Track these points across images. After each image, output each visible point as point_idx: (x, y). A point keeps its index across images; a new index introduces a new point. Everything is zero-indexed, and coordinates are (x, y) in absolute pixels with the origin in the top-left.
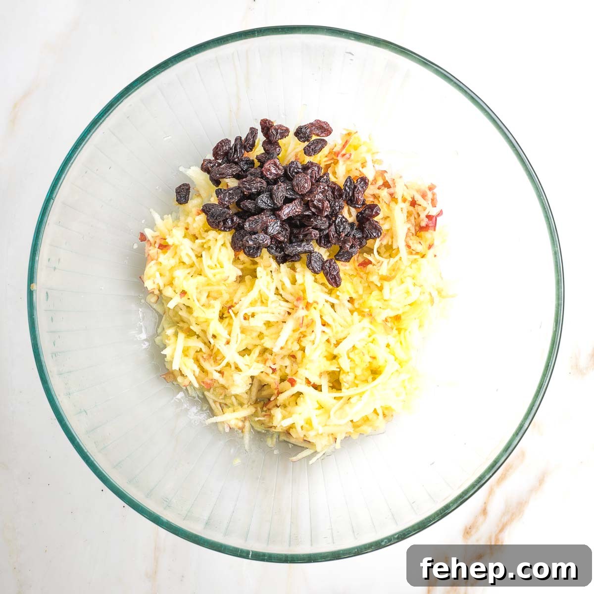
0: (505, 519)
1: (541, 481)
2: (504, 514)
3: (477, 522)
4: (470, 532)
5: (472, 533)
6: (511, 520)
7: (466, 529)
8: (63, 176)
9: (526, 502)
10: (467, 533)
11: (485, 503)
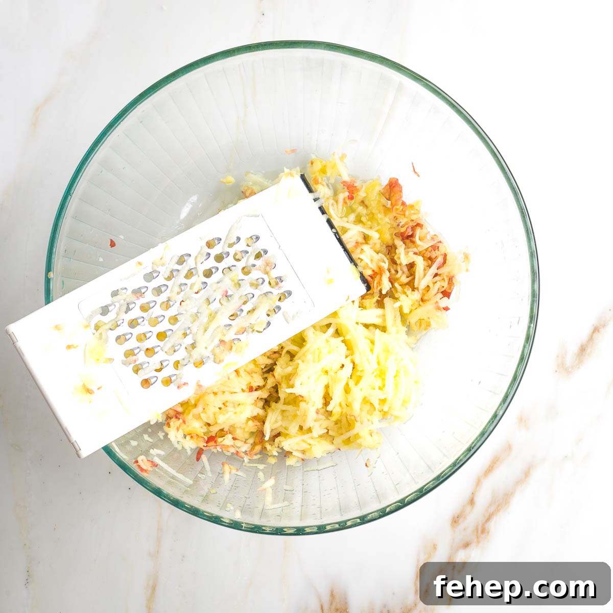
0: (492, 509)
1: (527, 474)
2: (491, 505)
3: (464, 512)
4: (458, 521)
5: (460, 521)
6: (497, 510)
7: (454, 518)
8: (81, 174)
9: (512, 494)
10: (455, 522)
11: (473, 493)
